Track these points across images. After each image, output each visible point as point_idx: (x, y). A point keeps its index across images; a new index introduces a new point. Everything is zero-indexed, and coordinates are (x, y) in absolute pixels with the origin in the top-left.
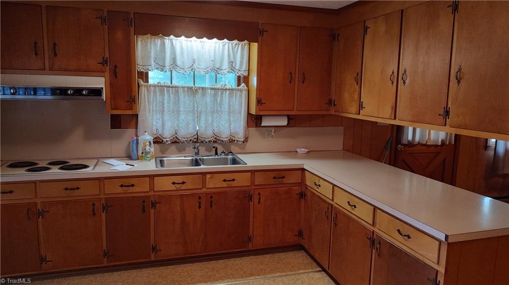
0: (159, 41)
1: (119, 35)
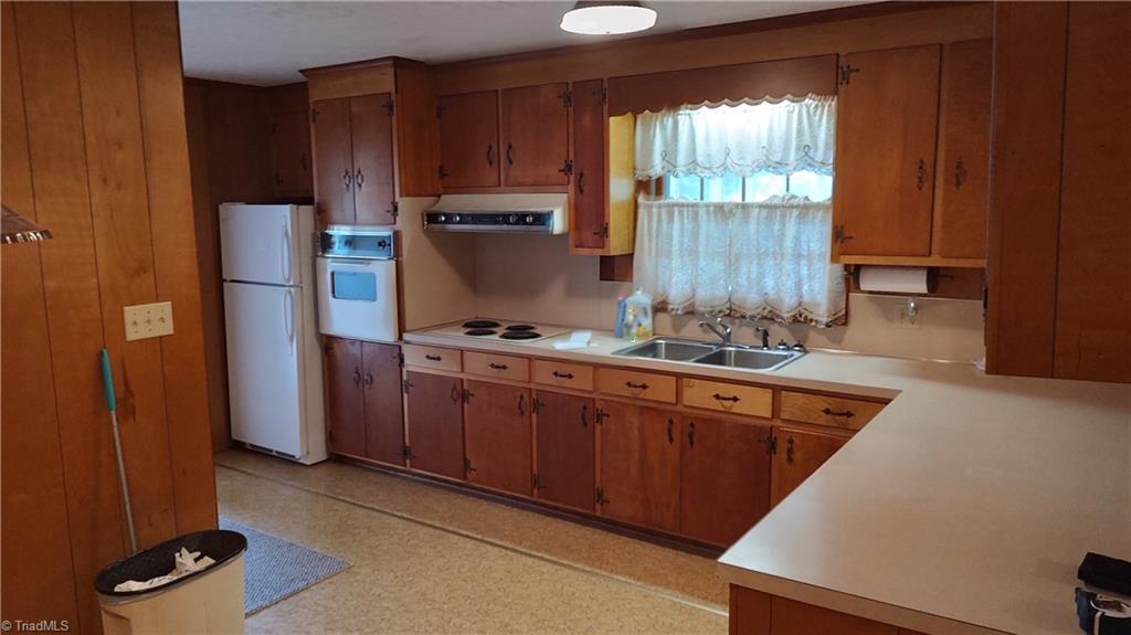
0: (670, 119)
1: (587, 119)
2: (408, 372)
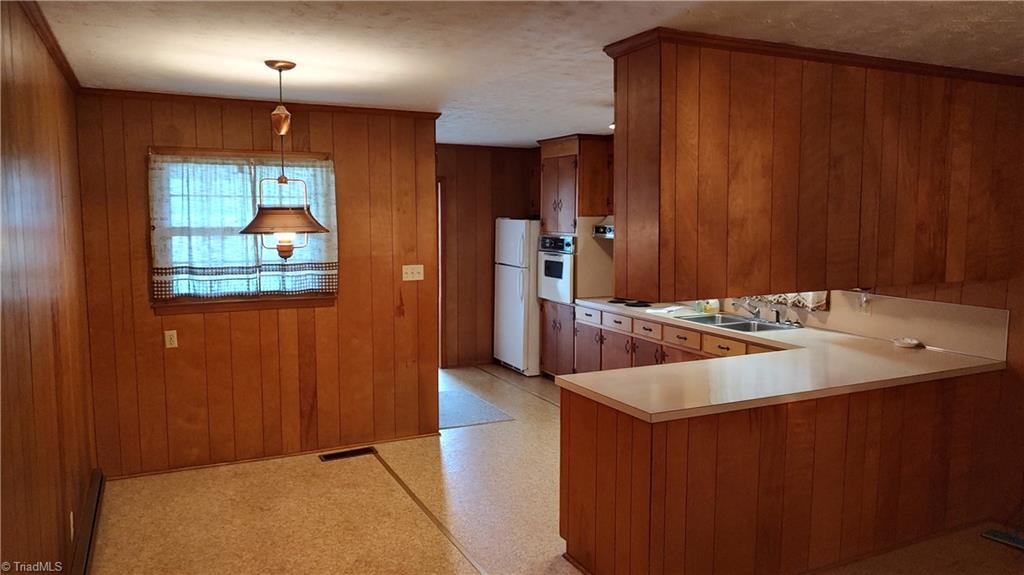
2: (578, 323)
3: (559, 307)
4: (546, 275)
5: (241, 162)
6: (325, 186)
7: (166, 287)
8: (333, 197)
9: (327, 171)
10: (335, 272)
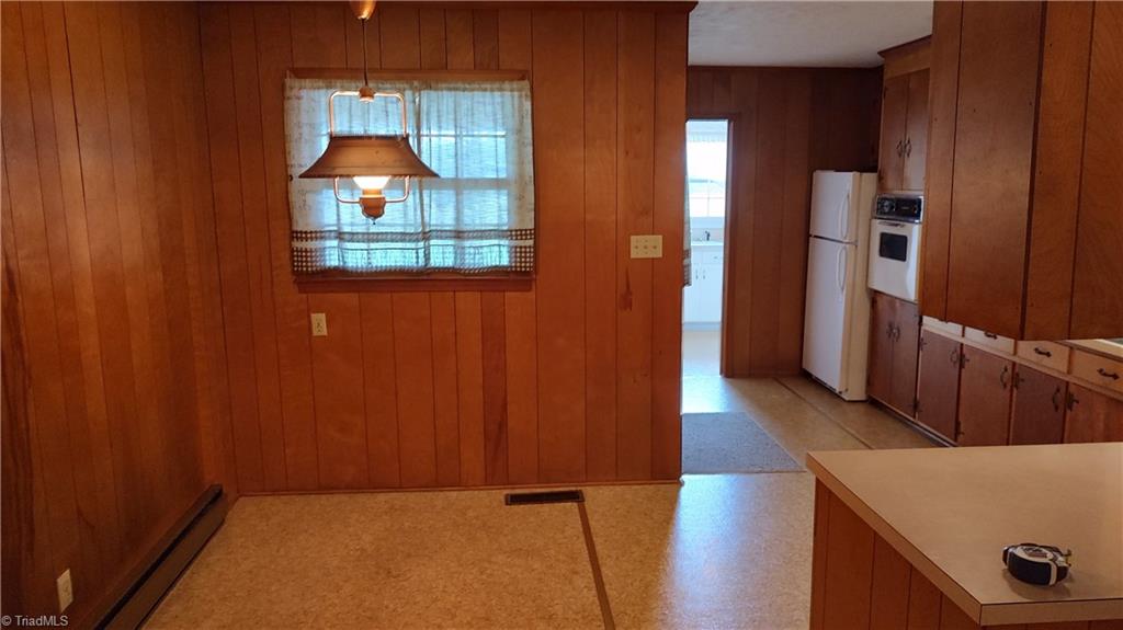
2: (925, 331)
3: (898, 305)
4: (882, 253)
5: (402, 86)
6: (517, 118)
7: (306, 257)
8: (529, 134)
9: (520, 97)
10: (531, 242)
